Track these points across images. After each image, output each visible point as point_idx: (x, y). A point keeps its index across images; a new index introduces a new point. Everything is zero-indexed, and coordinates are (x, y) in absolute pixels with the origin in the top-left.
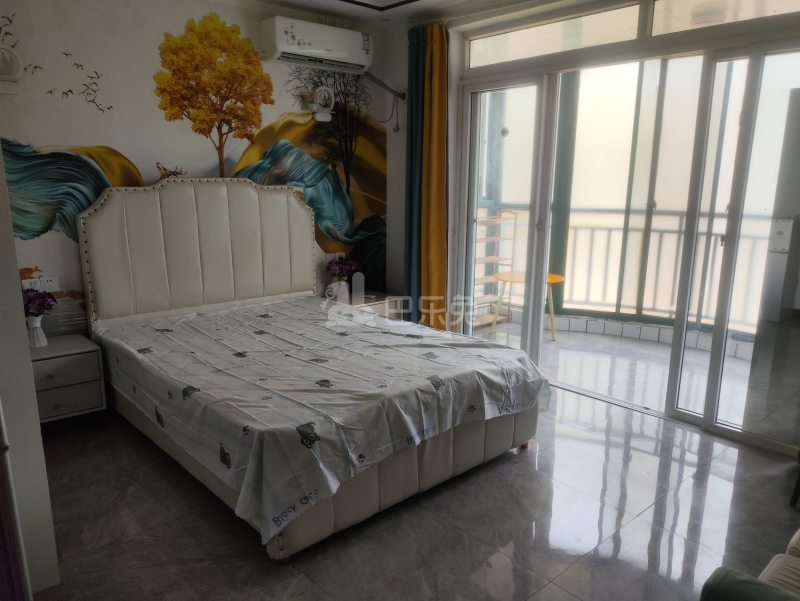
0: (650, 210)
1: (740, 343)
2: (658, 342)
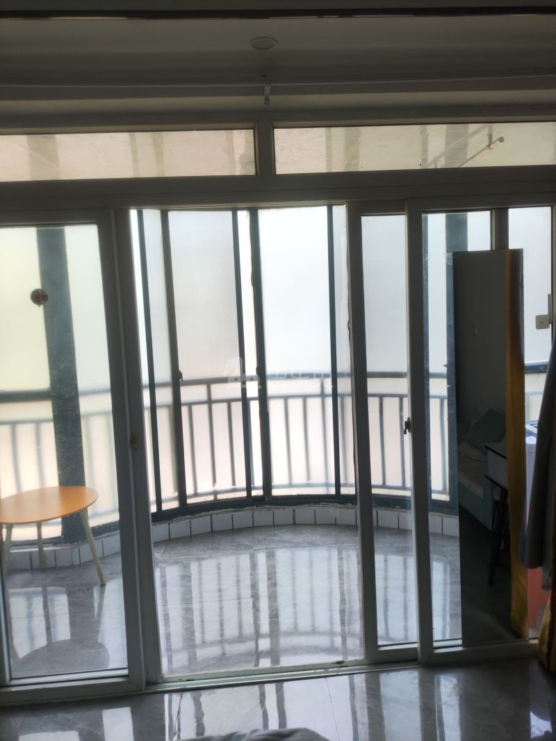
1: (295, 507)
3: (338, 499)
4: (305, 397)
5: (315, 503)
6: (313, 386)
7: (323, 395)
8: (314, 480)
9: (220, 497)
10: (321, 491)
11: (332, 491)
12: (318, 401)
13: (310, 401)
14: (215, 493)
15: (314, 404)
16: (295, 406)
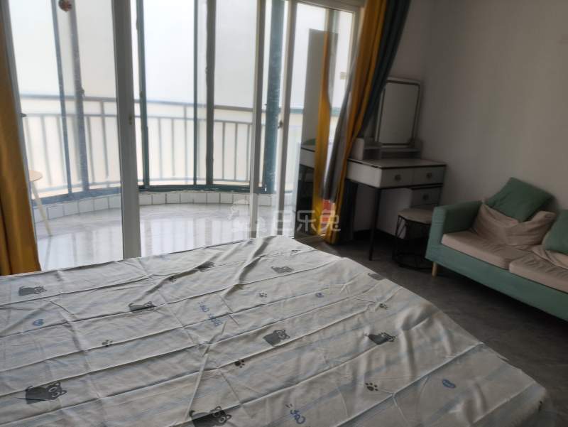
0: (80, 96)
1: (167, 193)
2: (110, 209)
3: (195, 187)
4: (173, 119)
5: (180, 190)
6: (179, 112)
7: (185, 119)
8: (177, 176)
9: (112, 186)
10: (183, 183)
11: (191, 183)
12: (182, 122)
13: (176, 122)
14: (108, 183)
15: (179, 124)
16: (166, 124)
